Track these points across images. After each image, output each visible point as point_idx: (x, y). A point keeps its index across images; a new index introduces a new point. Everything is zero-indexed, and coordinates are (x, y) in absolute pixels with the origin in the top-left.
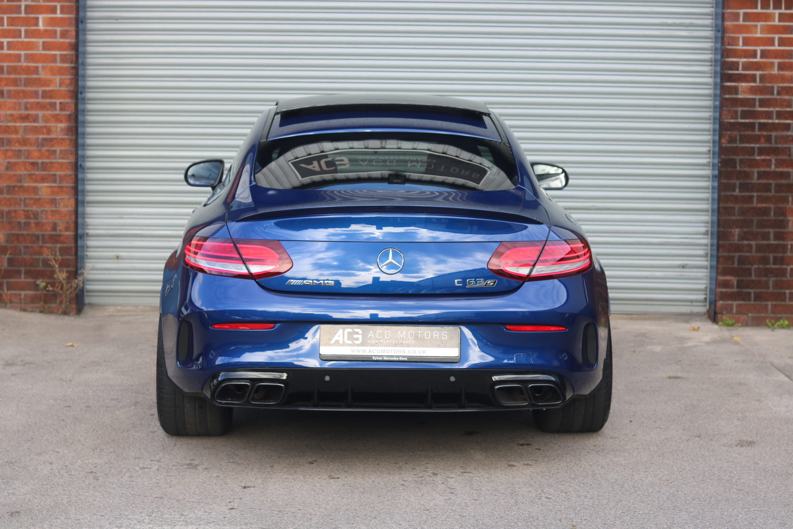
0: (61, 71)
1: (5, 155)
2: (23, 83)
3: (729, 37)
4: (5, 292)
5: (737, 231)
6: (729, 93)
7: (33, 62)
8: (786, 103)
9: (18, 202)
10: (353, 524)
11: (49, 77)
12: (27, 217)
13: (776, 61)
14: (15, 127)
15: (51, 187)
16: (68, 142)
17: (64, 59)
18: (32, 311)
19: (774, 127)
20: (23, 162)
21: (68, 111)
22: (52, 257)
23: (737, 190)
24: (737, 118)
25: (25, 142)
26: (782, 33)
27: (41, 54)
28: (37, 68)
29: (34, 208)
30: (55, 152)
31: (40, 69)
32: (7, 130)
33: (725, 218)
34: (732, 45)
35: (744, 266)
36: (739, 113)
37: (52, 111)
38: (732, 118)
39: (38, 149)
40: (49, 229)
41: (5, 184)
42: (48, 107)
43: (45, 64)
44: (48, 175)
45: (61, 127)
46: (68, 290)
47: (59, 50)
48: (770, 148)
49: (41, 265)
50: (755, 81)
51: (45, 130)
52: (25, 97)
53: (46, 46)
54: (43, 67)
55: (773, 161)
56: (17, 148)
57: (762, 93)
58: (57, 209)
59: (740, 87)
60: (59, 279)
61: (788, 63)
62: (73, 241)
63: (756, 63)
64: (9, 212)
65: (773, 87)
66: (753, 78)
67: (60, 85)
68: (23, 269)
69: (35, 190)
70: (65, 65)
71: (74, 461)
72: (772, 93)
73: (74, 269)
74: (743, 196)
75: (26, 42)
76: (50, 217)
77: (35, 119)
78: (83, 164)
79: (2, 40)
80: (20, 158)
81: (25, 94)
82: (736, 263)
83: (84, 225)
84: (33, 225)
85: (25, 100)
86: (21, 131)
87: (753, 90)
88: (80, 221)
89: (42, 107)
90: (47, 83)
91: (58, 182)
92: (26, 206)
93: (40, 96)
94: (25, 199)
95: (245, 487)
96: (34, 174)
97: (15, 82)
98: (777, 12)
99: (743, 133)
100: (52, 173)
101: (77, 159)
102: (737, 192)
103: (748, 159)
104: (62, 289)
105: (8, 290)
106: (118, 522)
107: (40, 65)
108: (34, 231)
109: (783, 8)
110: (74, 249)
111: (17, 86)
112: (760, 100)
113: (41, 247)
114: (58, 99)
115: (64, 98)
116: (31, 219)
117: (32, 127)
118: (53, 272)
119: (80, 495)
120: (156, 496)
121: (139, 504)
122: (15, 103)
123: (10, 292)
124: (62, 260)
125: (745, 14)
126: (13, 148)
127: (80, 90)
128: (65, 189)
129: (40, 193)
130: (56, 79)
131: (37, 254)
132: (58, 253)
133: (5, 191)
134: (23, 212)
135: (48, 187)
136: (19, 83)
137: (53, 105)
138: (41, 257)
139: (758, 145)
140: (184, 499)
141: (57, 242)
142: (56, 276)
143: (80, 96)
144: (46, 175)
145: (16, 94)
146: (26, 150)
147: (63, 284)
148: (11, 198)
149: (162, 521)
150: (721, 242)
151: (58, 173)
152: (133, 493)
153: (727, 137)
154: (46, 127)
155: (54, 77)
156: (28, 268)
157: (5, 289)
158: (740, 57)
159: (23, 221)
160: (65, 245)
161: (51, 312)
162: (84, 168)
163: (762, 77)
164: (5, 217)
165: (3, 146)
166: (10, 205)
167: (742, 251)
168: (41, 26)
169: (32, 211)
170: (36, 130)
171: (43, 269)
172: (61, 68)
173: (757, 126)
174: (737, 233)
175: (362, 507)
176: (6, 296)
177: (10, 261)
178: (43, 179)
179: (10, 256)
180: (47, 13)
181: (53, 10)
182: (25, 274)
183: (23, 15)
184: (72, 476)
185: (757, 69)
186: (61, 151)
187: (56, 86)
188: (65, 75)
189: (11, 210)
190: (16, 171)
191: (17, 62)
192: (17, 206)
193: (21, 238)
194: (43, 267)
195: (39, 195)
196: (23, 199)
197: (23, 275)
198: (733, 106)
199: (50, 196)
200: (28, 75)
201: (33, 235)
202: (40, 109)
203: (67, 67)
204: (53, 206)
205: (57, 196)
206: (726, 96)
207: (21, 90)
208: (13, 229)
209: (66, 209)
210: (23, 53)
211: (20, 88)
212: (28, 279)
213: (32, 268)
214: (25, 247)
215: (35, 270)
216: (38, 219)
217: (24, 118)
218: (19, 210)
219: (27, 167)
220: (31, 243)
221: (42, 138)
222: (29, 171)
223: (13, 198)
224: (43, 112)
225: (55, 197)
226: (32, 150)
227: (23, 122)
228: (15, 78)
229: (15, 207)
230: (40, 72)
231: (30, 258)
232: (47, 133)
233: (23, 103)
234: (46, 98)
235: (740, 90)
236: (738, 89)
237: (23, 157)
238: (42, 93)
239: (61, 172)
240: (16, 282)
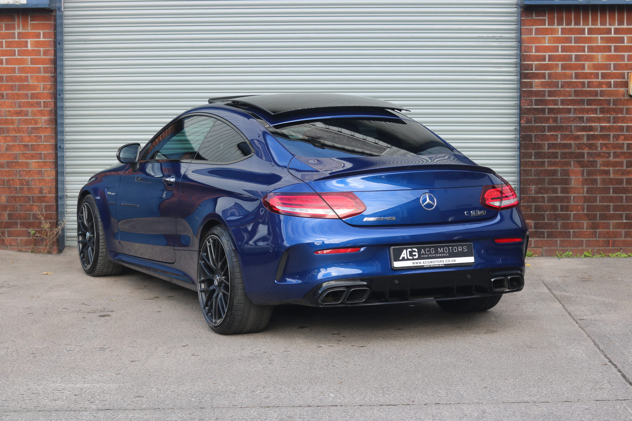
0: (44, 79)
1: (5, 140)
2: (17, 88)
3: (525, 46)
4: (7, 238)
5: (533, 187)
6: (526, 87)
7: (24, 73)
8: (567, 94)
9: (15, 174)
10: (194, 382)
11: (36, 83)
12: (22, 184)
13: (560, 63)
14: (12, 119)
15: (38, 162)
16: (49, 130)
17: (46, 70)
18: (26, 252)
19: (559, 111)
20: (18, 145)
21: (49, 108)
22: (39, 212)
23: (533, 158)
24: (532, 105)
25: (19, 130)
26: (564, 43)
27: (30, 67)
28: (27, 77)
29: (27, 178)
30: (41, 136)
31: (29, 78)
32: (6, 122)
33: (525, 178)
34: (527, 52)
35: (539, 213)
36: (534, 101)
37: (38, 108)
38: (528, 105)
39: (29, 135)
40: (37, 192)
41: (5, 161)
42: (35, 105)
43: (33, 75)
44: (36, 153)
45: (44, 120)
46: (51, 236)
47: (43, 64)
48: (557, 126)
49: (32, 219)
50: (544, 78)
51: (33, 122)
52: (19, 99)
53: (33, 62)
54: (32, 77)
55: (559, 136)
56: (13, 135)
57: (550, 87)
58: (43, 178)
59: (534, 82)
60: (45, 228)
61: (568, 64)
62: (54, 201)
63: (545, 64)
64: (8, 181)
65: (558, 82)
66: (543, 76)
67: (44, 89)
69: (27, 164)
70: (47, 75)
71: (24, 347)
72: (558, 87)
73: (55, 221)
74: (537, 162)
75: (19, 59)
76: (38, 184)
77: (26, 114)
78: (62, 146)
79: (2, 58)
80: (16, 142)
81: (19, 96)
82: (533, 210)
83: (63, 190)
84: (26, 190)
85: (19, 100)
86: (16, 122)
87: (543, 85)
88: (60, 186)
89: (31, 105)
90: (34, 87)
91: (43, 159)
92: (20, 176)
93: (30, 97)
94: (20, 171)
95: (132, 361)
96: (26, 153)
97: (12, 88)
98: (560, 27)
99: (536, 116)
100: (39, 152)
101: (56, 142)
102: (533, 159)
103: (540, 135)
104: (46, 235)
105: (8, 237)
106: (40, 382)
107: (29, 75)
108: (26, 194)
109: (564, 24)
110: (55, 207)
112: (549, 92)
113: (32, 205)
114: (43, 99)
115: (47, 98)
116: (24, 185)
117: (24, 119)
118: (40, 223)
119: (20, 367)
120: (71, 367)
121: (57, 372)
122: (12, 103)
123: (9, 238)
124: (46, 214)
125: (536, 29)
126: (11, 135)
127: (58, 93)
128: (48, 164)
129: (30, 167)
130: (40, 85)
131: (28, 211)
132: (44, 210)
133: (5, 166)
134: (18, 180)
135: (35, 162)
136: (14, 89)
137: (39, 104)
138: (32, 213)
139: (548, 125)
140: (89, 368)
141: (43, 201)
142: (42, 226)
143: (58, 96)
144: (34, 153)
145: (13, 96)
146: (20, 136)
147: (47, 232)
148: (10, 171)
149: (69, 382)
150: (522, 195)
151: (42, 152)
152: (56, 365)
153: (525, 119)
154: (34, 119)
155: (39, 83)
156: (22, 221)
157: (7, 236)
158: (534, 61)
159: (18, 187)
160: (49, 204)
161: (40, 252)
162: (63, 149)
163: (550, 75)
164: (6, 185)
165: (4, 134)
166: (9, 175)
167: (537, 202)
168: (29, 47)
169: (25, 179)
170: (27, 122)
171: (33, 221)
172: (44, 77)
173: (547, 111)
174: (533, 188)
175: (205, 372)
176: (7, 241)
177: (10, 216)
178: (33, 157)
179: (9, 212)
180: (33, 38)
181: (38, 36)
182: (20, 224)
183: (16, 39)
184: (19, 356)
185: (546, 70)
186: (45, 136)
187: (41, 91)
188: (47, 82)
189: (10, 179)
190: (13, 151)
191: (13, 73)
192: (14, 176)
193: (17, 199)
194: (33, 219)
195: (30, 168)
196: (18, 171)
197: (19, 226)
198: (529, 96)
199: (38, 168)
200: (20, 82)
201: (26, 196)
202: (29, 106)
203: (49, 76)
204: (40, 175)
205: (43, 169)
206: (524, 89)
207: (16, 93)
208: (11, 193)
209: (49, 178)
210: (17, 66)
211: (15, 92)
212: (22, 228)
213: (25, 221)
214: (20, 205)
215: (28, 222)
216: (29, 185)
217: (18, 113)
218: (15, 179)
219: (21, 148)
220: (24, 203)
221: (32, 128)
222: (23, 151)
223: (11, 170)
224: (31, 109)
225: (41, 169)
226: (25, 136)
227: (17, 117)
228: (12, 85)
229: (13, 177)
230: (29, 80)
231: (24, 213)
232: (35, 123)
233: (17, 103)
234: (33, 99)
235: (534, 85)
236: (532, 84)
237: (18, 141)
238: (31, 95)
239: (45, 151)
240: (14, 231)
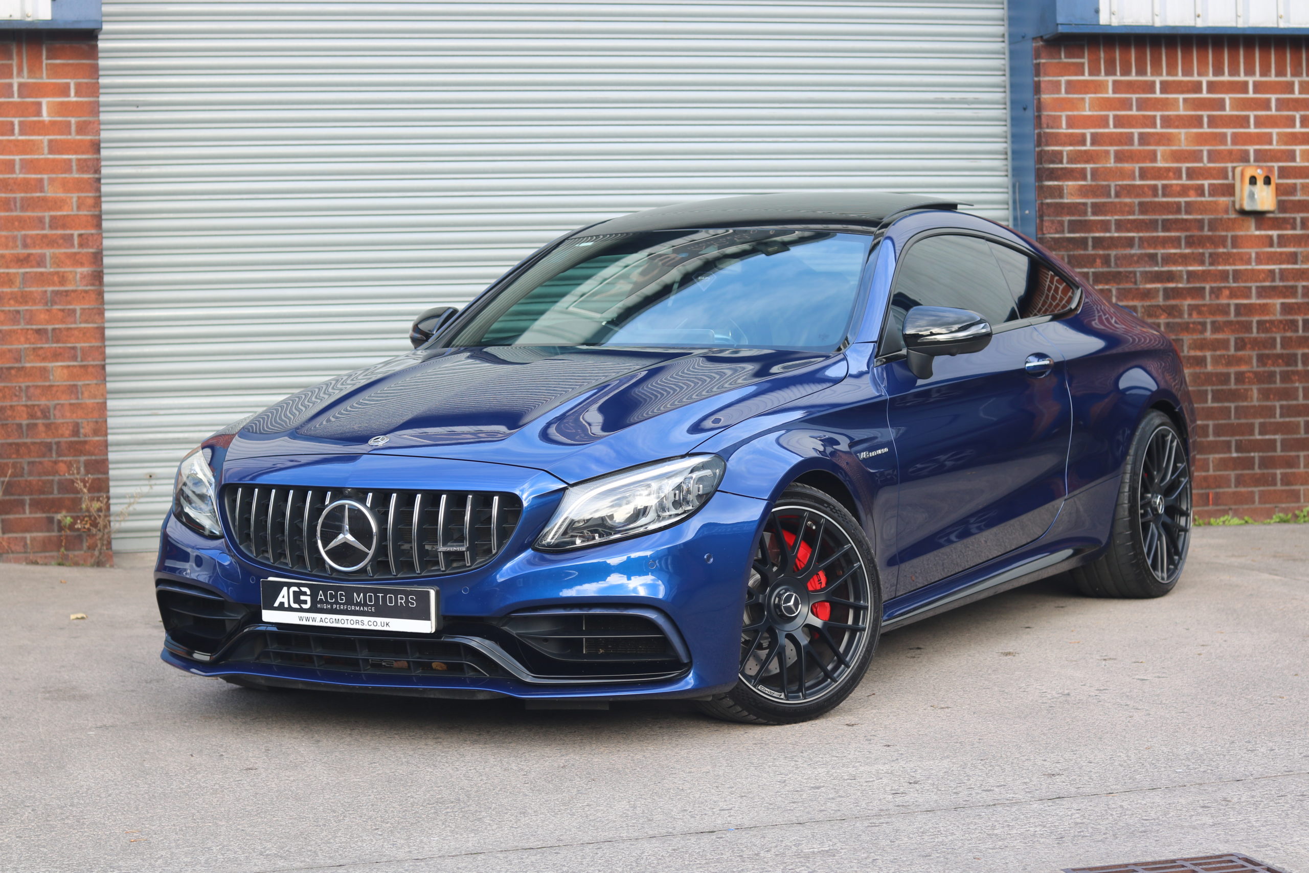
0: (78, 186)
2: (18, 205)
3: (1048, 116)
6: (1052, 197)
7: (35, 173)
8: (1127, 209)
9: (17, 393)
11: (61, 195)
12: (32, 416)
13: (1112, 149)
14: (8, 274)
15: (69, 367)
16: (89, 296)
17: (82, 166)
18: (46, 564)
19: (1113, 243)
20: (22, 330)
21: (92, 247)
22: (75, 477)
24: (1063, 232)
25: (24, 298)
26: (1118, 110)
27: (46, 160)
29: (43, 402)
30: (74, 311)
31: (46, 183)
34: (1052, 128)
36: (1066, 224)
37: (66, 248)
38: (1057, 232)
39: (47, 308)
40: (67, 432)
42: (61, 241)
43: (54, 176)
44: (64, 348)
45: (81, 274)
47: (76, 153)
48: (1109, 273)
49: (56, 491)
50: (1084, 178)
51: (56, 278)
52: (23, 228)
53: (54, 147)
54: (51, 180)
55: (1114, 292)
56: (12, 309)
57: (1095, 195)
58: (79, 401)
59: (1065, 187)
61: (1127, 151)
62: (101, 451)
63: (1085, 151)
65: (1109, 186)
66: (1082, 175)
67: (79, 208)
68: (27, 498)
69: (44, 373)
70: (86, 176)
72: (1109, 196)
75: (22, 141)
76: (68, 414)
77: (41, 262)
80: (19, 324)
81: (23, 223)
84: (41, 428)
85: (23, 232)
86: (18, 281)
87: (1084, 191)
89: (51, 242)
90: (57, 204)
91: (79, 359)
92: (29, 398)
93: (47, 225)
94: (28, 387)
96: (42, 348)
97: (6, 204)
98: (1111, 79)
99: (1072, 253)
100: (69, 345)
105: (3, 533)
107: (45, 176)
108: (43, 437)
109: (1118, 73)
111: (10, 210)
112: (1094, 205)
113: (56, 462)
114: (77, 229)
115: (85, 227)
116: (38, 418)
117: (36, 273)
118: (80, 500)
122: (7, 237)
123: (9, 535)
124: (92, 480)
125: (1069, 83)
126: (7, 308)
128: (90, 370)
129: (51, 377)
130: (71, 198)
131: (48, 474)
132: (82, 471)
134: (25, 409)
135: (63, 367)
136: (12, 206)
137: (68, 239)
138: (57, 478)
139: (1092, 270)
141: (81, 453)
144: (60, 348)
145: (10, 223)
146: (27, 310)
147: (96, 519)
148: (4, 387)
151: (78, 345)
154: (57, 273)
155: (69, 195)
156: (35, 497)
158: (1064, 144)
159: (25, 422)
160: (93, 458)
161: (76, 564)
163: (1095, 172)
166: (4, 398)
168: (45, 117)
169: (39, 406)
170: (41, 279)
171: (60, 496)
172: (79, 181)
173: (1090, 243)
177: (8, 487)
178: (56, 356)
180: (53, 95)
181: (64, 90)
182: (30, 505)
183: (16, 99)
185: (1087, 162)
186: (83, 310)
187: (72, 210)
188: (87, 191)
189: (6, 406)
190: (11, 344)
191: (9, 173)
192: (15, 399)
193: (23, 450)
194: (59, 493)
195: (50, 380)
196: (24, 388)
197: (27, 507)
198: (1057, 215)
199: (68, 380)
200: (26, 192)
201: (41, 443)
202: (47, 245)
203: (89, 178)
204: (73, 396)
205: (80, 380)
206: (1049, 201)
207: (16, 216)
208: (9, 436)
209: (92, 401)
210: (17, 158)
211: (14, 214)
212: (36, 513)
213: (42, 496)
214: (29, 463)
215: (47, 499)
216: (48, 418)
217: (22, 261)
218: (18, 405)
219: (29, 336)
220: (39, 457)
221: (53, 292)
222: (33, 343)
223: (7, 387)
224: (52, 251)
225: (75, 383)
226: (37, 310)
227: (20, 267)
228: (6, 198)
229: (11, 400)
230: (46, 188)
231: (39, 480)
232: (60, 282)
233: (19, 237)
234: (56, 228)
235: (1065, 191)
236: (1063, 190)
237: (22, 321)
238: (51, 221)
239: (85, 342)
240: (17, 519)
